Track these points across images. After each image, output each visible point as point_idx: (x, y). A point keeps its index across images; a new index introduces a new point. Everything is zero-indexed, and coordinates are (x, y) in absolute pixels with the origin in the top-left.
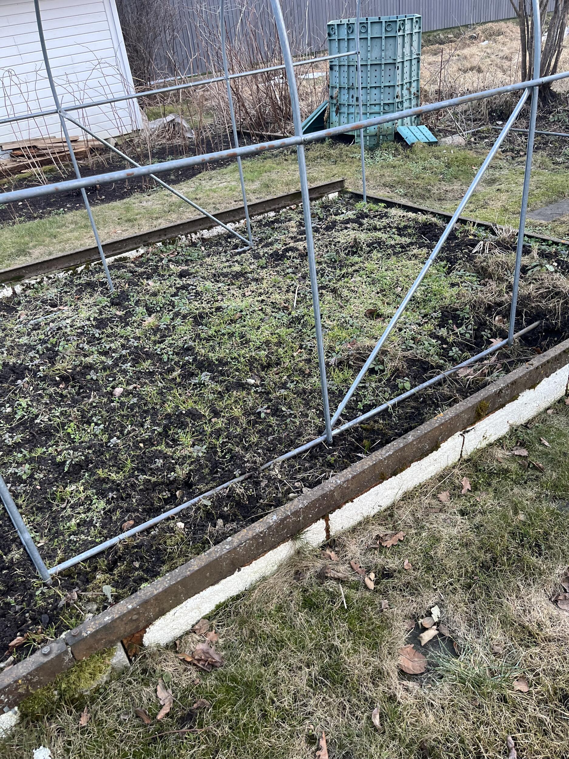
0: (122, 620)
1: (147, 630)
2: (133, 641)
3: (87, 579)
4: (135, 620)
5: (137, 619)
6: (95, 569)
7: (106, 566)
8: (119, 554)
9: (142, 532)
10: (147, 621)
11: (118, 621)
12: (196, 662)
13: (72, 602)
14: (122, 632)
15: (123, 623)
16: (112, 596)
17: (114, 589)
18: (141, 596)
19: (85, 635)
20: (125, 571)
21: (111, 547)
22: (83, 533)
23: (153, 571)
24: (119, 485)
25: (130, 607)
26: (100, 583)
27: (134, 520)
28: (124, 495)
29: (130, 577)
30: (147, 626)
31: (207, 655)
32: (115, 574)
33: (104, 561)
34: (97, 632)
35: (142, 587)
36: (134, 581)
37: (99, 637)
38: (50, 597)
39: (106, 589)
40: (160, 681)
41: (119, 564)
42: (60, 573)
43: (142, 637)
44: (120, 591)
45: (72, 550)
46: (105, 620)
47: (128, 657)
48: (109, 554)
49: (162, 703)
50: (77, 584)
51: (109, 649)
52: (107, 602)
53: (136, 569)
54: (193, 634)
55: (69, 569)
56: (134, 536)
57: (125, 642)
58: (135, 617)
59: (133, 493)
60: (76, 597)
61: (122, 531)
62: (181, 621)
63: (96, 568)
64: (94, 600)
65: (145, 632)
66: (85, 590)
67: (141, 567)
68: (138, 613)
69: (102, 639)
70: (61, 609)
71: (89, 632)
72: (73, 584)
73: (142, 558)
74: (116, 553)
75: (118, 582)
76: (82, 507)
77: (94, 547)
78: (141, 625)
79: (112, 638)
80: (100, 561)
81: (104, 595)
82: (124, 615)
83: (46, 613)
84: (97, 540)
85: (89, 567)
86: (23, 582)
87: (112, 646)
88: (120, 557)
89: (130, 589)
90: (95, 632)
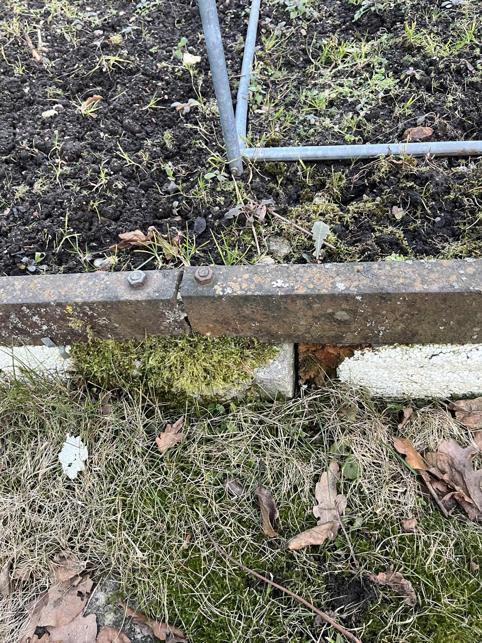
0: (310, 306)
1: (357, 353)
2: (318, 355)
3: (299, 196)
4: (340, 322)
5: (345, 322)
6: (321, 186)
7: (341, 190)
8: (375, 177)
9: (439, 157)
10: (366, 338)
11: (299, 302)
12: (426, 477)
13: (251, 219)
14: (302, 329)
15: (310, 313)
16: (324, 246)
17: (333, 237)
18: (377, 277)
19: (219, 292)
20: (371, 215)
21: (366, 160)
22: (331, 117)
23: (425, 243)
24: (432, 63)
25: (341, 287)
26: (315, 212)
27: (435, 128)
28: (435, 84)
29: (373, 231)
30: (360, 347)
31: (457, 477)
32: (348, 211)
33: (341, 179)
34: (246, 299)
35: (388, 259)
36: (379, 241)
37: (247, 312)
38: (222, 193)
39: (318, 228)
40: (333, 467)
41: (365, 197)
42: (260, 163)
43: (339, 360)
44: (343, 247)
45: (299, 135)
46: (275, 284)
47: (297, 378)
48: (356, 170)
49: (316, 511)
50: (278, 195)
51: (263, 346)
52: (310, 255)
53: (394, 222)
54: (448, 415)
55: (276, 163)
56: (420, 157)
57: (302, 348)
58: (341, 315)
59: (455, 85)
60: (262, 216)
61: (401, 138)
62: (437, 376)
63: (323, 185)
64: (289, 237)
65: (351, 355)
66: (284, 212)
67: (404, 222)
68: (353, 312)
69: (253, 320)
70: (229, 222)
71: (229, 291)
72: (270, 192)
73: (415, 204)
74: (371, 173)
75: (347, 227)
76: (352, 80)
77: (336, 144)
78: (349, 339)
79: (274, 328)
80: (336, 176)
81: (310, 238)
82: (320, 297)
83: (205, 217)
84: (347, 137)
85: (312, 177)
86: (201, 150)
87: (271, 344)
88: (373, 185)
89: (362, 252)
90: (240, 297)
